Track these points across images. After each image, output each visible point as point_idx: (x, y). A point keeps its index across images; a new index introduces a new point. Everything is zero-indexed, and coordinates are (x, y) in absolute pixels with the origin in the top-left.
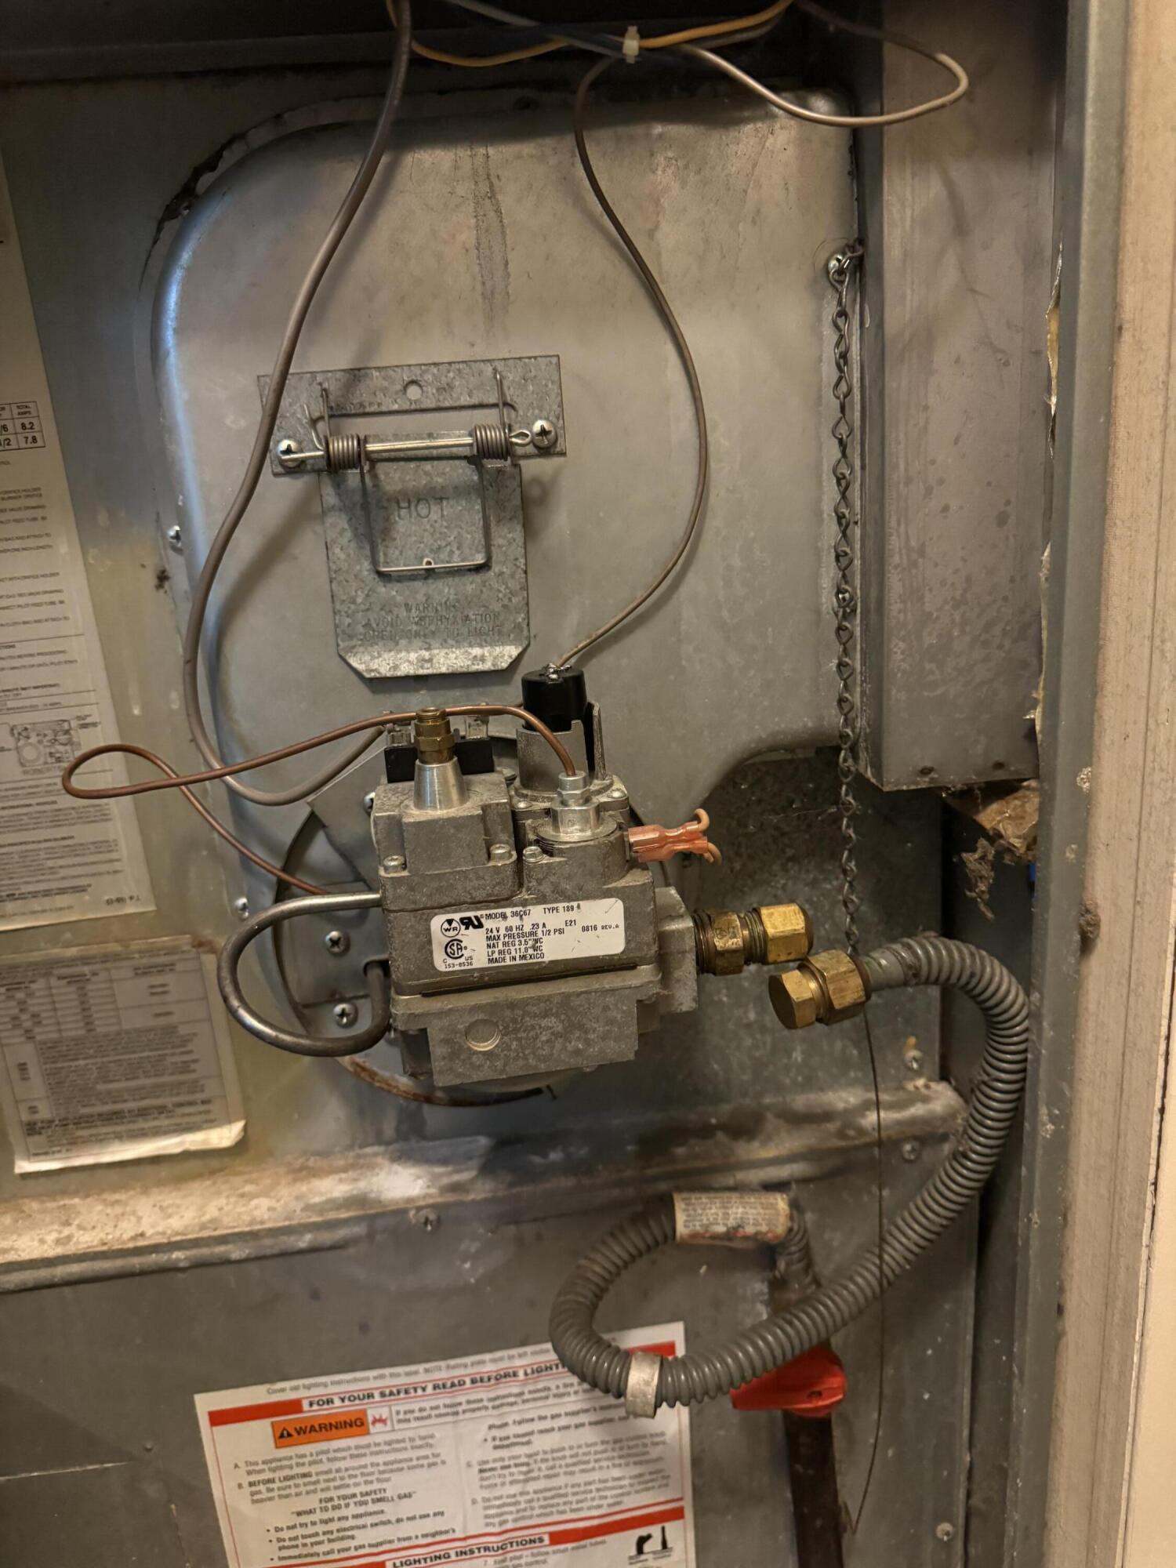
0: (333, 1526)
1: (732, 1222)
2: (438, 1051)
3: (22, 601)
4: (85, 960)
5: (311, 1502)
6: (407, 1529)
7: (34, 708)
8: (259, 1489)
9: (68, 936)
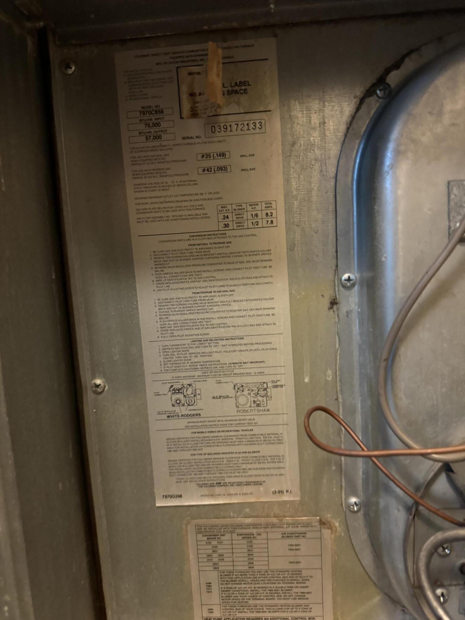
3: (251, 313)
4: (255, 526)
7: (249, 374)
9: (247, 510)
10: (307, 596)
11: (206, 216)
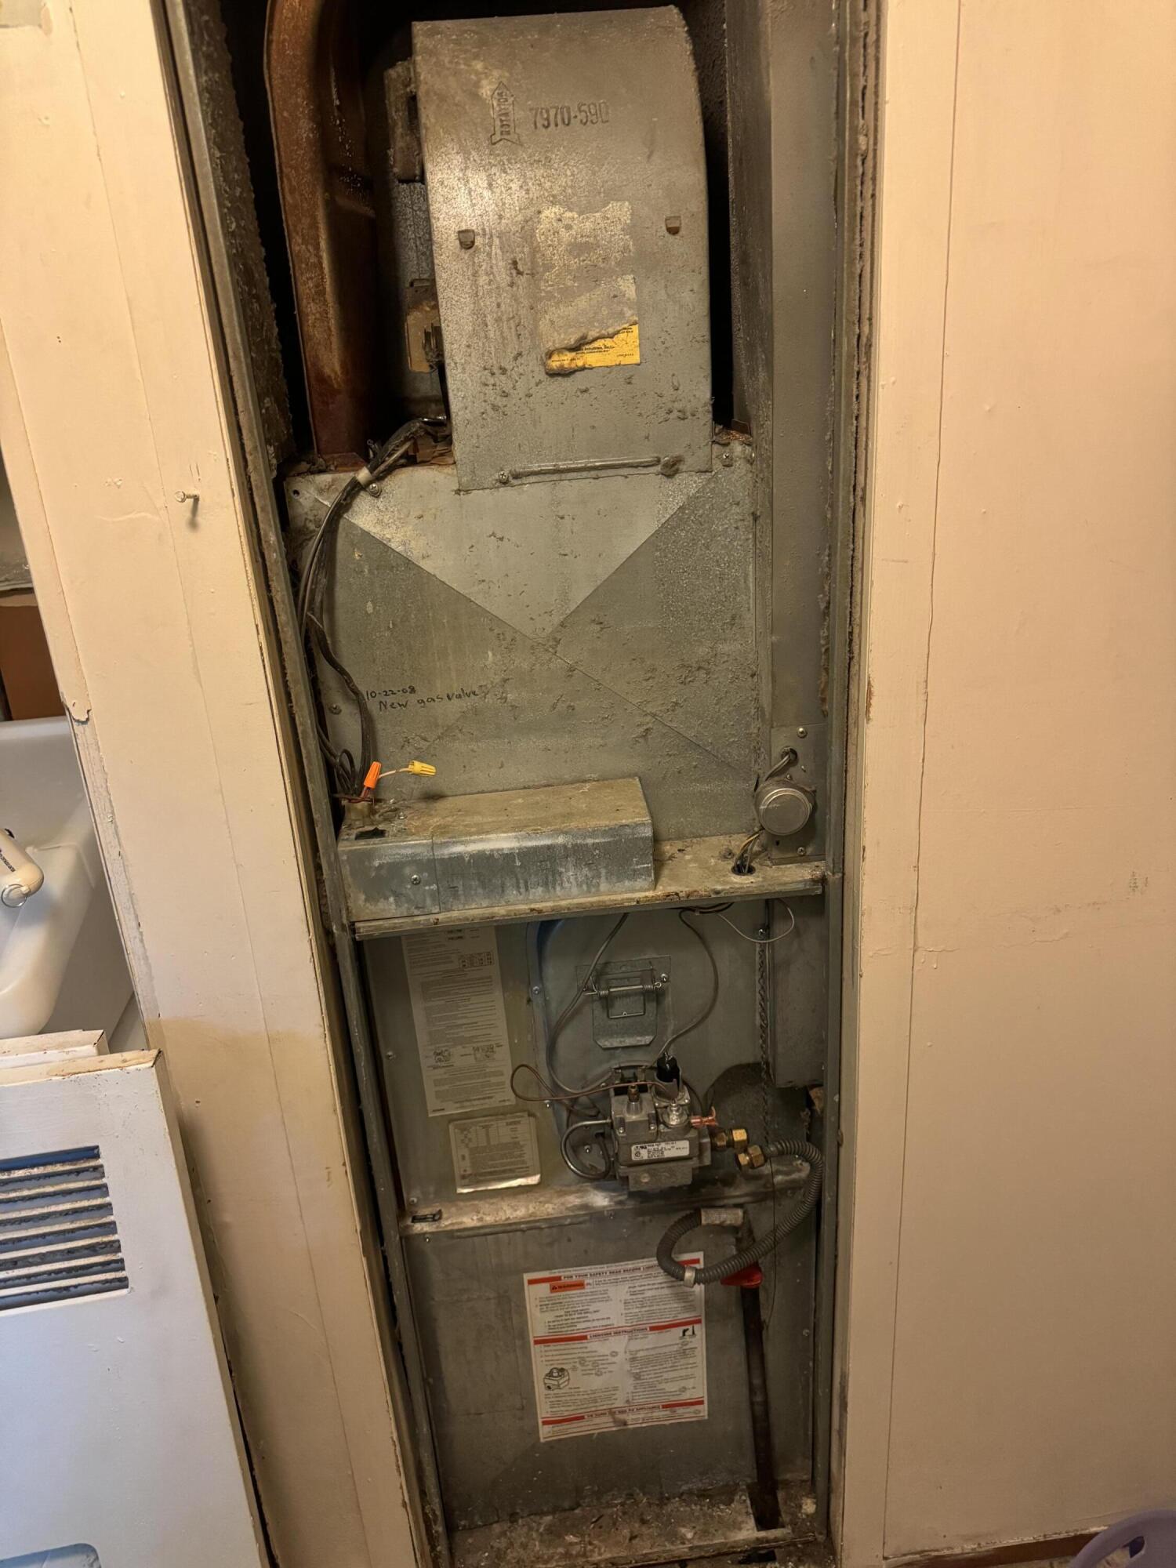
0: (570, 1321)
1: (722, 1220)
2: (631, 1181)
3: (482, 1009)
5: (562, 1313)
6: (596, 1324)
7: (482, 1041)
8: (544, 1306)
10: (522, 1156)
11: (452, 962)
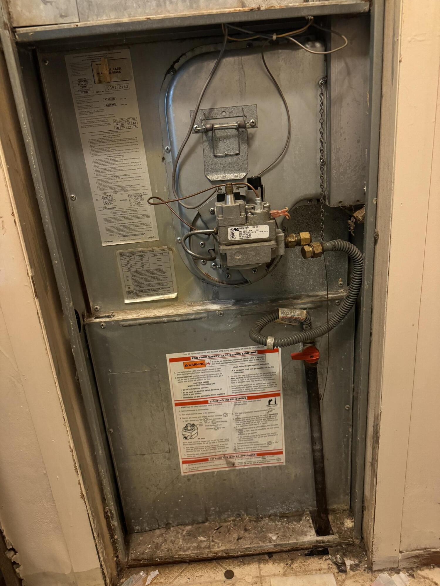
0: (196, 390)
1: (292, 314)
2: (228, 258)
3: (132, 164)
4: (143, 252)
5: (191, 383)
6: (214, 392)
7: (134, 190)
8: (180, 379)
9: (139, 246)
10: (166, 279)
11: (109, 124)
